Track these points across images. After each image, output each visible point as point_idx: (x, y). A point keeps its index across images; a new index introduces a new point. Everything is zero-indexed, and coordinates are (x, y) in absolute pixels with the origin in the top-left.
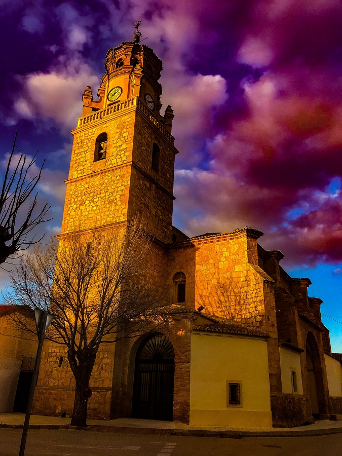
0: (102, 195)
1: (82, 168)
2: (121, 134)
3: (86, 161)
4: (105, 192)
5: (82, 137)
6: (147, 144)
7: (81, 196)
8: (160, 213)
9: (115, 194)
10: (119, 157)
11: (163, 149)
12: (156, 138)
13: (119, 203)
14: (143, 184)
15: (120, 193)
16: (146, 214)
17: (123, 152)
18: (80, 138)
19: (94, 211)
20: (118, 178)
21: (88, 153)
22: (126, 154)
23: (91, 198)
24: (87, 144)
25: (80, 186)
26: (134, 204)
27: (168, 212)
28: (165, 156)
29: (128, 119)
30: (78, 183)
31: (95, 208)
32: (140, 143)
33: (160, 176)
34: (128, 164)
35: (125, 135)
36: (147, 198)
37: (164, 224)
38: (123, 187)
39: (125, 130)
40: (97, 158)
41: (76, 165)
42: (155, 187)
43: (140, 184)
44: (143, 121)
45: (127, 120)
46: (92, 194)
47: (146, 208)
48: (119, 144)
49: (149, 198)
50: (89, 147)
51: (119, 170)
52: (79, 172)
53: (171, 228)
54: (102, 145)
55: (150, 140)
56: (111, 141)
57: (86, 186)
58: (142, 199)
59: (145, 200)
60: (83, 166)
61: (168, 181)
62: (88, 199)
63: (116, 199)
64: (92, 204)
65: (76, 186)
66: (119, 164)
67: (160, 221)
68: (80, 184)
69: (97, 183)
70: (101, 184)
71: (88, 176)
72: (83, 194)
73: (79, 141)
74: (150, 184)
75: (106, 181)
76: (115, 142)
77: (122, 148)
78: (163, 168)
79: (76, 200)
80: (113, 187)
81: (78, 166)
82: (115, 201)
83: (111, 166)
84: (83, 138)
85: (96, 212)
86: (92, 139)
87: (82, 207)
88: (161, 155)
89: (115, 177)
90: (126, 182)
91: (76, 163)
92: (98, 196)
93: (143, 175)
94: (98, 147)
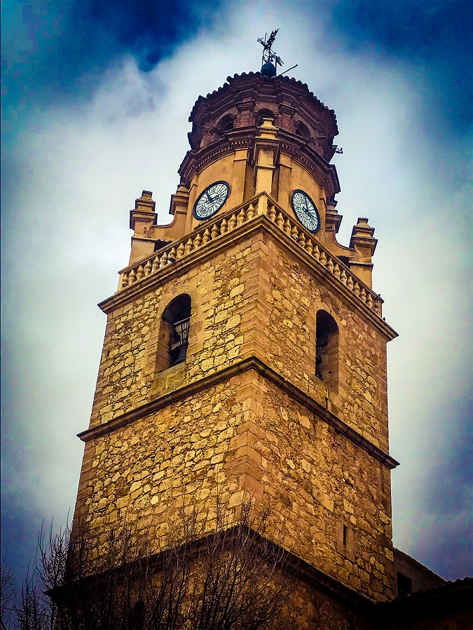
0: (176, 460)
1: (125, 392)
2: (225, 292)
3: (135, 374)
4: (184, 452)
5: (127, 314)
6: (298, 313)
7: (121, 470)
8: (348, 507)
9: (211, 452)
10: (222, 350)
11: (348, 327)
12: (323, 297)
13: (221, 477)
14: (291, 420)
15: (224, 447)
16: (304, 507)
17: (231, 337)
18: (123, 319)
19: (154, 506)
20: (216, 409)
21: (141, 354)
22: (239, 340)
23: (146, 473)
24: (139, 330)
25: (119, 444)
26: (265, 478)
27: (376, 503)
28: (357, 346)
29: (242, 251)
30: (114, 437)
31: (155, 500)
32: (276, 311)
33: (344, 401)
34: (242, 366)
35: (235, 292)
36: (304, 462)
37: (364, 541)
38: (230, 431)
39: (235, 280)
40: (165, 361)
41: (110, 389)
42: (329, 431)
43: (282, 422)
44: (284, 254)
45: (239, 256)
46: (148, 462)
47: (302, 492)
48: (219, 318)
49: (312, 462)
50: (143, 336)
51: (221, 387)
52: (118, 406)
53: (389, 555)
54: (179, 329)
55: (306, 301)
56: (200, 312)
57: (135, 440)
58: (290, 462)
59: (298, 465)
60: (129, 388)
61: (369, 416)
62: (137, 477)
63: (212, 466)
64: (147, 488)
65: (108, 444)
66: (220, 368)
67: (350, 533)
68: (119, 438)
69: (163, 428)
70: (173, 431)
71: (140, 412)
72: (126, 463)
73: (119, 327)
74: (314, 423)
75: (187, 419)
76: (211, 313)
77: (229, 326)
78: (352, 377)
79: (106, 483)
80: (203, 434)
81: (116, 390)
82: (210, 474)
83: (200, 377)
84: (130, 317)
85: (158, 511)
86: (152, 315)
87: (121, 502)
88: (342, 342)
89: (210, 407)
90: (239, 416)
91: (111, 383)
92: (164, 465)
93: (291, 395)
94: (167, 334)
